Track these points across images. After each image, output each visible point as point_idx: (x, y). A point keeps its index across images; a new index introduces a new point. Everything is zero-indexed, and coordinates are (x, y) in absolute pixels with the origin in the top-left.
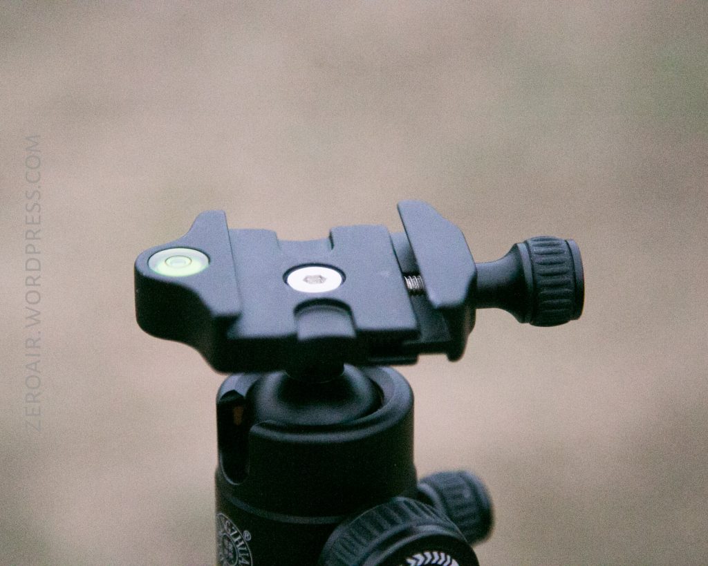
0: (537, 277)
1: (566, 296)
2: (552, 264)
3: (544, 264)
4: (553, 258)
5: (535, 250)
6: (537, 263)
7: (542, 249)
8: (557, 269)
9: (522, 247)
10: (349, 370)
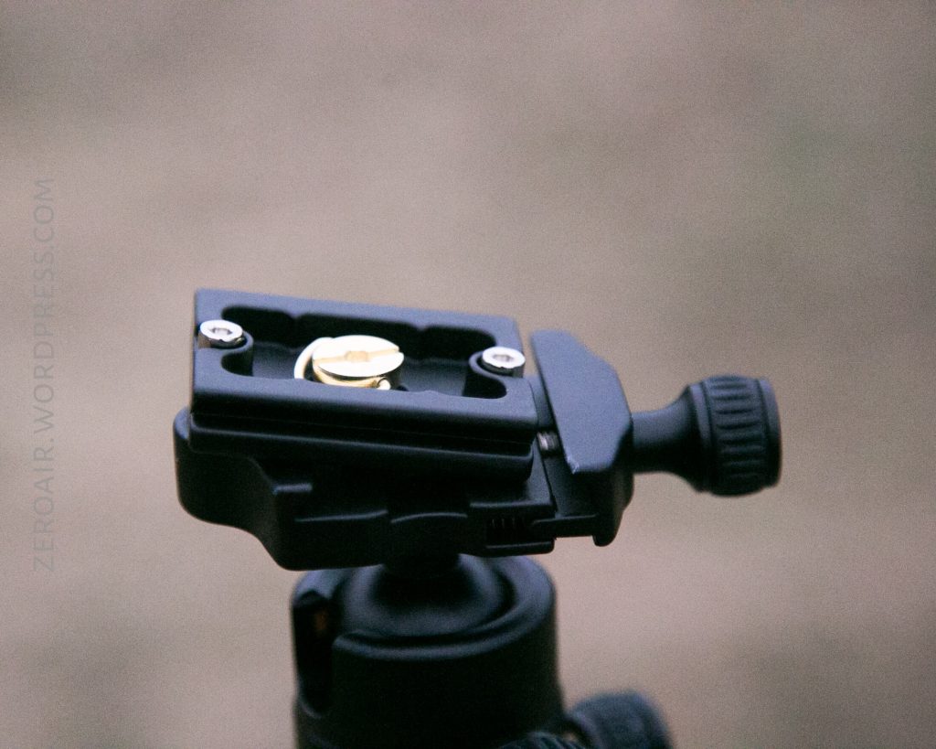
0: (718, 431)
1: (756, 455)
2: (735, 412)
3: (725, 412)
4: (738, 405)
5: (713, 393)
6: (717, 412)
7: (725, 393)
8: (742, 419)
9: (696, 391)
10: (468, 560)
